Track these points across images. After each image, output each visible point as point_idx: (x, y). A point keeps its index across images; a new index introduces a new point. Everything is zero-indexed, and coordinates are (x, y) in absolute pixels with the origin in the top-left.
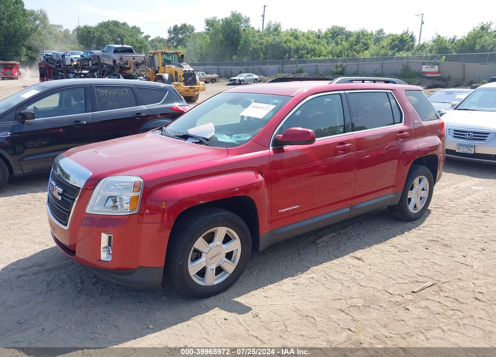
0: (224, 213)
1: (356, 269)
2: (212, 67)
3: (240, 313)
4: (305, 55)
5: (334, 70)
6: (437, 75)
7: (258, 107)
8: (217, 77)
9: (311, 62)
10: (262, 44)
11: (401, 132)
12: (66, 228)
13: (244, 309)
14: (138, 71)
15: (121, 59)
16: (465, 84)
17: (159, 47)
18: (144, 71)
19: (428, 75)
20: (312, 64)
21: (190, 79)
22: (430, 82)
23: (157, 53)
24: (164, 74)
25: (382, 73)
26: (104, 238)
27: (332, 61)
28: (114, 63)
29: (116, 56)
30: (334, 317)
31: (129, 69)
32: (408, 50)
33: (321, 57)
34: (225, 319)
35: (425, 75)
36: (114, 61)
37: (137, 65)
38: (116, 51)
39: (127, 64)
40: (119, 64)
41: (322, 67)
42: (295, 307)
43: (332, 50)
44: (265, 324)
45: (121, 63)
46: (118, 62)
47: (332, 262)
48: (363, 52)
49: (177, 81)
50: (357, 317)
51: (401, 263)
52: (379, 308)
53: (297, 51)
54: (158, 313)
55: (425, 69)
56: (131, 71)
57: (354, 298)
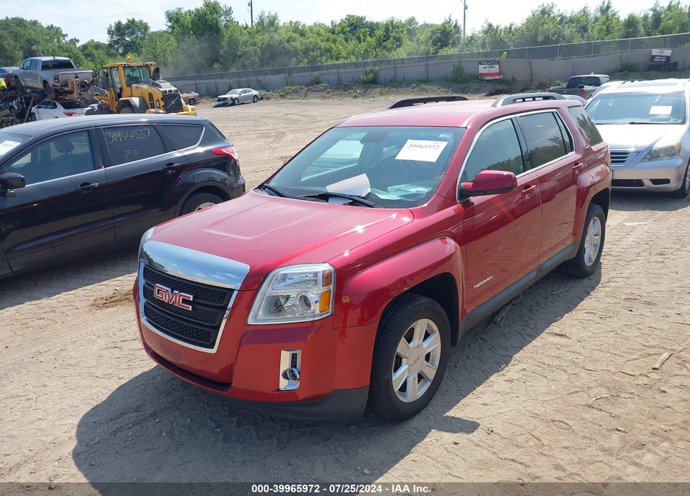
0: (423, 301)
1: (566, 348)
2: (187, 82)
3: (468, 432)
4: (319, 59)
5: (363, 77)
6: (498, 77)
7: (420, 146)
8: (197, 97)
9: (328, 67)
10: (254, 44)
11: (576, 163)
12: (213, 351)
13: (469, 427)
14: (87, 95)
15: (56, 78)
16: (534, 87)
17: (96, 56)
18: (97, 95)
19: (487, 78)
20: (332, 71)
21: (173, 102)
22: (490, 87)
23: (117, 67)
24: (132, 98)
25: (428, 78)
26: (285, 358)
27: (356, 65)
28: (45, 86)
29: (48, 75)
30: (587, 416)
31: (71, 92)
32: (454, 44)
33: (340, 60)
34: (456, 443)
35: (484, 78)
36: (45, 82)
37: (84, 86)
38: (46, 66)
39: (66, 85)
40: (54, 86)
41: (347, 74)
42: (530, 412)
43: (354, 49)
44: (510, 441)
45: (56, 84)
46: (51, 82)
47: (531, 344)
48: (395, 50)
49: (153, 107)
50: (616, 411)
51: (613, 333)
52: (631, 396)
53: (306, 52)
54: (360, 450)
55: (482, 69)
56: (75, 96)
57: (592, 388)
